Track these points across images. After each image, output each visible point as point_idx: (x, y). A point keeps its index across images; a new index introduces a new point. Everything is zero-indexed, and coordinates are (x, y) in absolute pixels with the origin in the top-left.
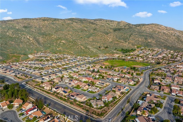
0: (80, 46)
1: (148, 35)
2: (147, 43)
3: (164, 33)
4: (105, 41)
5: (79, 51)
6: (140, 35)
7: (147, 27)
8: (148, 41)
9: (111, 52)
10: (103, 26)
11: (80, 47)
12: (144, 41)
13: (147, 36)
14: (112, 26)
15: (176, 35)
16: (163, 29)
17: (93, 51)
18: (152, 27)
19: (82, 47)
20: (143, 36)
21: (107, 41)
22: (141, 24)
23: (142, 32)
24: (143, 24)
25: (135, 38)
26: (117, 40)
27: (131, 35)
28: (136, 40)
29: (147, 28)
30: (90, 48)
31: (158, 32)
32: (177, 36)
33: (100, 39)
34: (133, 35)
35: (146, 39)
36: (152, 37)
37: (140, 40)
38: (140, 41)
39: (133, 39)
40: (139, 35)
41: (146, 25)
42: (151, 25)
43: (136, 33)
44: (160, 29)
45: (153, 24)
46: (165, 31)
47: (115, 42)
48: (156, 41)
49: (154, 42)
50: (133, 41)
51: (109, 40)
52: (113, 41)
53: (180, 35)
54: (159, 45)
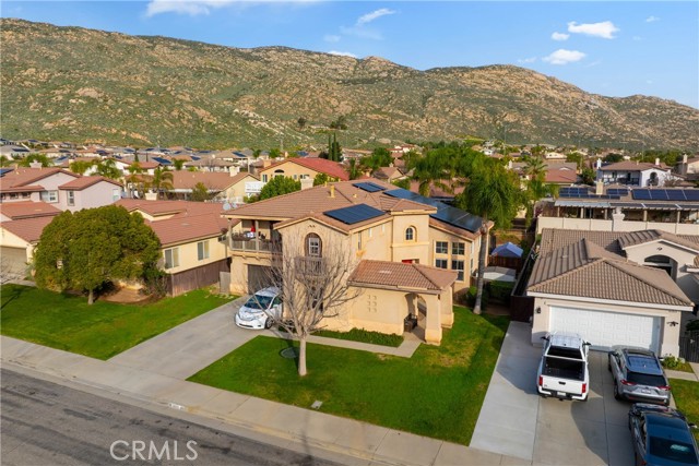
1: (496, 98)
2: (503, 129)
3: (549, 99)
4: (320, 112)
5: (182, 132)
6: (465, 100)
7: (480, 77)
8: (507, 118)
11: (192, 114)
12: (488, 119)
13: (492, 102)
15: (592, 107)
16: (542, 84)
18: (499, 76)
19: (202, 112)
20: (477, 101)
21: (328, 114)
23: (468, 91)
25: (447, 109)
27: (426, 98)
28: (453, 117)
29: (483, 81)
31: (527, 95)
32: (597, 110)
33: (295, 104)
34: (436, 98)
35: (492, 112)
37: (471, 116)
38: (468, 121)
39: (438, 111)
40: (458, 98)
41: (474, 69)
42: (494, 68)
43: (447, 92)
44: (532, 84)
45: (501, 67)
46: (551, 93)
47: (369, 116)
48: (536, 120)
49: (528, 122)
50: (442, 120)
51: (336, 109)
52: (359, 111)
53: (606, 108)
54: (553, 132)
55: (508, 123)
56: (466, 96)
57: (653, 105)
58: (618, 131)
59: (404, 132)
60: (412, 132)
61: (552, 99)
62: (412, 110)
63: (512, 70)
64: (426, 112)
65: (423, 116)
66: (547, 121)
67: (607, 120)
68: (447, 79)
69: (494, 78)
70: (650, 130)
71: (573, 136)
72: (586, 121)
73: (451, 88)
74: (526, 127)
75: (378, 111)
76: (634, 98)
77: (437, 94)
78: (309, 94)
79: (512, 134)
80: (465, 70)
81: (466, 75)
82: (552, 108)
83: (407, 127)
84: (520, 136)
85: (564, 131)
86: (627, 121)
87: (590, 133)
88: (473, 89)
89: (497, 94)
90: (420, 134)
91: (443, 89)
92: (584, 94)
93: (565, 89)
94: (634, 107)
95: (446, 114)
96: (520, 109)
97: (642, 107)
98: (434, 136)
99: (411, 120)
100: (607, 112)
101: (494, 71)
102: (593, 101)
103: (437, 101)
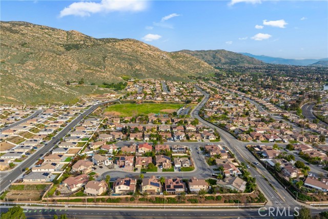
0: (25, 82)
1: (131, 57)
2: (135, 72)
3: (149, 55)
4: (64, 69)
5: (27, 94)
6: (120, 58)
7: (123, 45)
8: (136, 67)
9: (95, 90)
10: (38, 37)
11: (27, 84)
12: (130, 68)
13: (130, 59)
14: (58, 38)
15: (164, 58)
16: (146, 48)
17: (62, 92)
18: (130, 44)
19: (31, 84)
20: (124, 59)
21: (68, 70)
22: (111, 39)
24: (114, 39)
25: (114, 64)
26: (88, 66)
27: (104, 58)
28: (116, 67)
29: (124, 47)
30: (53, 84)
31: (141, 53)
32: (166, 59)
33: (53, 66)
34: (108, 58)
35: (131, 65)
36: (138, 61)
37: (123, 66)
39: (110, 64)
40: (117, 57)
41: (119, 40)
42: (127, 41)
43: (112, 54)
44: (142, 48)
45: (130, 40)
46: (150, 52)
47: (86, 71)
48: (146, 68)
49: (144, 69)
50: (113, 69)
51: (72, 68)
52: (82, 69)
53: (169, 58)
54: (153, 73)
55: (137, 69)
56: (118, 54)
64: (106, 65)
67: (170, 63)
69: (128, 45)
70: (183, 67)
72: (163, 64)
73: (113, 52)
74: (144, 71)
75: (89, 68)
78: (57, 60)
79: (139, 74)
80: (115, 40)
81: (117, 44)
82: (151, 59)
84: (142, 74)
85: (157, 72)
86: (176, 64)
89: (131, 55)
91: (110, 53)
92: (161, 52)
93: (154, 50)
94: (178, 57)
95: (114, 65)
97: (181, 57)
100: (169, 60)
101: (127, 42)
102: (165, 56)
103: (109, 60)
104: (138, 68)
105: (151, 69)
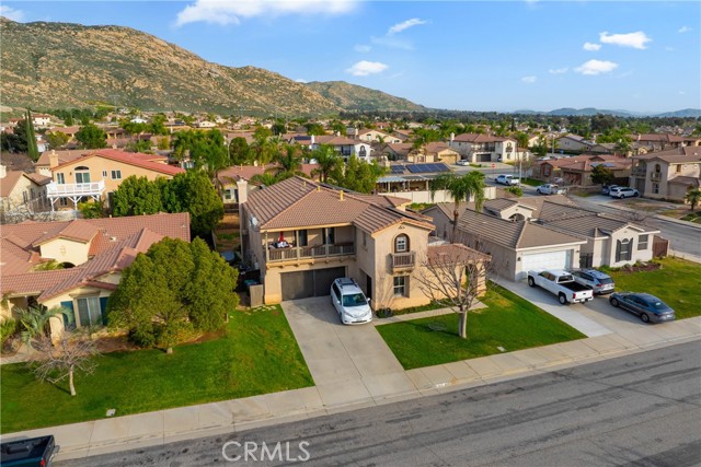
1: (121, 62)
2: (134, 95)
6: (86, 62)
7: (97, 37)
8: (136, 84)
12: (117, 85)
13: (117, 66)
16: (164, 50)
18: (119, 38)
20: (100, 64)
23: (87, 52)
25: (67, 72)
27: (37, 57)
28: (75, 81)
31: (151, 60)
32: (218, 78)
34: (50, 58)
35: (120, 77)
36: (140, 70)
37: (97, 81)
38: (94, 85)
39: (56, 73)
40: (77, 59)
43: (62, 51)
44: (154, 50)
45: (118, 29)
46: (175, 60)
48: (166, 86)
49: (159, 88)
50: (63, 84)
53: (225, 77)
54: (185, 100)
55: (138, 89)
56: (85, 56)
57: (263, 76)
58: (239, 98)
59: (21, 98)
60: (30, 98)
61: (175, 65)
62: (22, 70)
63: (131, 33)
64: (42, 73)
65: (38, 79)
66: (177, 88)
67: (228, 88)
68: (59, 37)
69: (112, 39)
70: (263, 98)
71: (203, 103)
72: (210, 89)
73: (65, 47)
74: (158, 94)
76: (247, 68)
77: (52, 53)
79: (144, 100)
80: (78, 28)
81: (80, 34)
82: (178, 75)
83: (22, 91)
85: (195, 98)
86: (245, 90)
87: (219, 101)
88: (91, 51)
89: (121, 58)
90: (43, 101)
91: (56, 48)
92: (205, 62)
93: (186, 57)
94: (248, 77)
95: (67, 77)
96: (149, 76)
97: (254, 77)
98: (59, 103)
99: (26, 84)
100: (227, 81)
101: (112, 33)
102: (213, 70)
103: (52, 62)
104: (142, 87)
105: (180, 91)
